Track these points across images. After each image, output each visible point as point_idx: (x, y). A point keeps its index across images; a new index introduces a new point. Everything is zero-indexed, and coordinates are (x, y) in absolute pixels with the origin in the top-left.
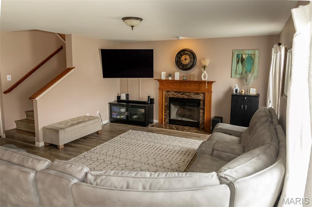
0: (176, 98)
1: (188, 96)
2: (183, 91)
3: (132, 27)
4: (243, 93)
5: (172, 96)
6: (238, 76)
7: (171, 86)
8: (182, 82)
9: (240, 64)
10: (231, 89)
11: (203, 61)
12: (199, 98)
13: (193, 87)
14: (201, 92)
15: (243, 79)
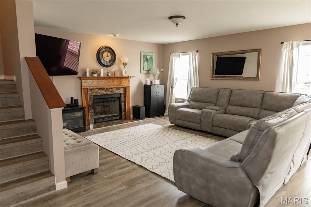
0: (100, 96)
1: (111, 91)
3: (177, 24)
5: (96, 94)
6: (145, 72)
7: (95, 83)
8: (106, 78)
9: (146, 63)
10: (141, 83)
13: (116, 83)
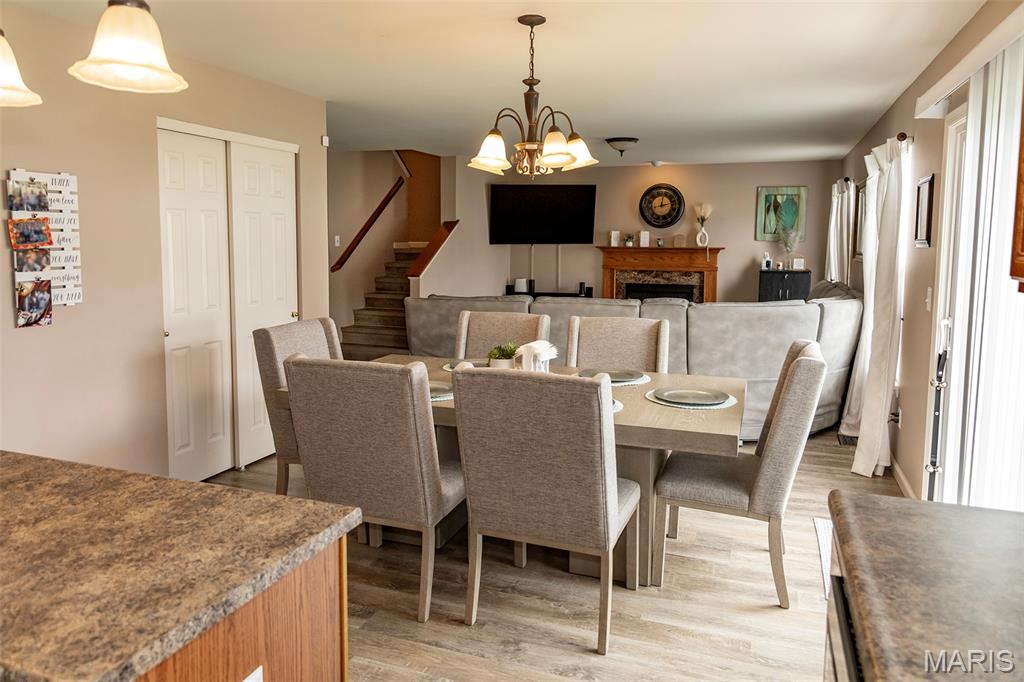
0: (642, 285)
1: (668, 279)
2: (657, 269)
3: (622, 151)
4: (781, 268)
5: (632, 281)
6: (769, 237)
7: (632, 260)
8: (655, 251)
9: (772, 213)
10: (754, 264)
11: (698, 209)
12: (690, 283)
13: (679, 261)
14: (695, 270)
15: (779, 241)
